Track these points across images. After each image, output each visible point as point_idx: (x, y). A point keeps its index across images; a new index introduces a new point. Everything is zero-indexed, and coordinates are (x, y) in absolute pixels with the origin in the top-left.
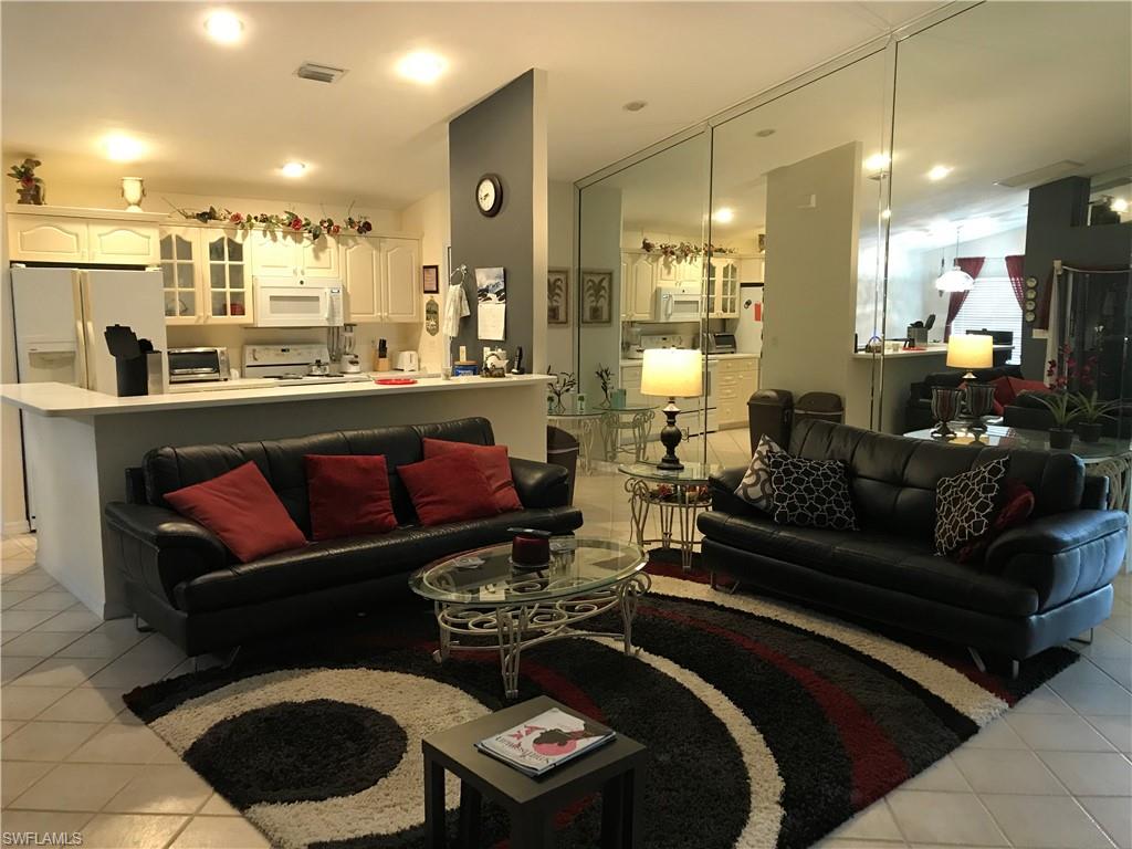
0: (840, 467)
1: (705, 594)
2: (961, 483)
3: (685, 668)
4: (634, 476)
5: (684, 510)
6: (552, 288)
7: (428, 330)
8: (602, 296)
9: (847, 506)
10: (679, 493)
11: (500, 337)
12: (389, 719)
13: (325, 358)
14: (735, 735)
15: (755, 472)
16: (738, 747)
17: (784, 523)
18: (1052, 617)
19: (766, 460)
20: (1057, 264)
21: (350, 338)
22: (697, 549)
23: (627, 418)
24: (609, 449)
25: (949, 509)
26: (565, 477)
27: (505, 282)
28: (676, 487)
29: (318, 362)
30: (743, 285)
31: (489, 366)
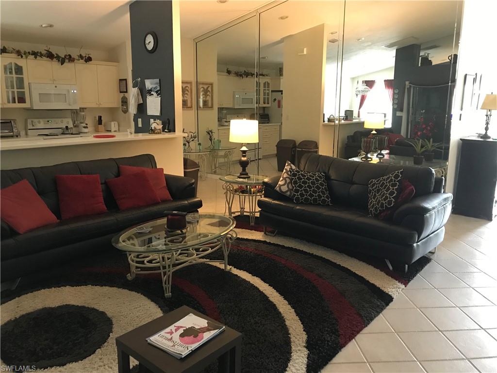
0: (323, 176)
1: (261, 237)
2: (380, 182)
3: (254, 276)
4: (227, 182)
5: (251, 197)
6: (184, 90)
7: (123, 111)
8: (208, 95)
9: (327, 193)
10: (248, 190)
11: (158, 114)
12: (103, 313)
13: (71, 125)
14: (281, 310)
15: (284, 179)
16: (283, 317)
17: (298, 203)
18: (422, 243)
19: (289, 173)
20: (407, 83)
21: (83, 115)
22: (258, 215)
23: (222, 153)
24: (213, 168)
25: (375, 194)
26: (193, 184)
27: (160, 86)
28: (247, 186)
29: (67, 127)
30: (272, 91)
31: (153, 128)
